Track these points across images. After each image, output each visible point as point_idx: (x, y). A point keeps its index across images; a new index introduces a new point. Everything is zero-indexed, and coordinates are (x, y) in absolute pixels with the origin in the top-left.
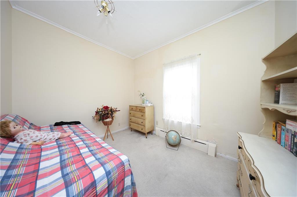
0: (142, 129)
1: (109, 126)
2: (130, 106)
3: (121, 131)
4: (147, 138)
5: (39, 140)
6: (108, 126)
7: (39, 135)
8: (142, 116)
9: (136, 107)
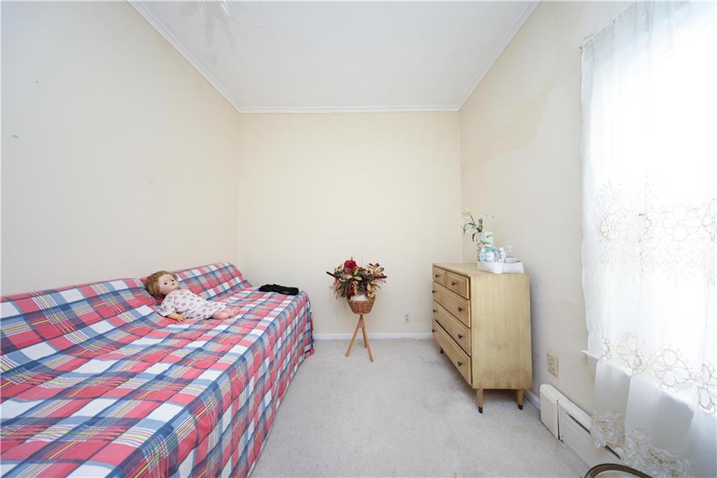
0: (460, 364)
1: (364, 315)
2: (435, 266)
3: (413, 340)
4: (481, 410)
5: (186, 311)
6: (361, 316)
7: (188, 302)
8: (460, 310)
9: (447, 270)
